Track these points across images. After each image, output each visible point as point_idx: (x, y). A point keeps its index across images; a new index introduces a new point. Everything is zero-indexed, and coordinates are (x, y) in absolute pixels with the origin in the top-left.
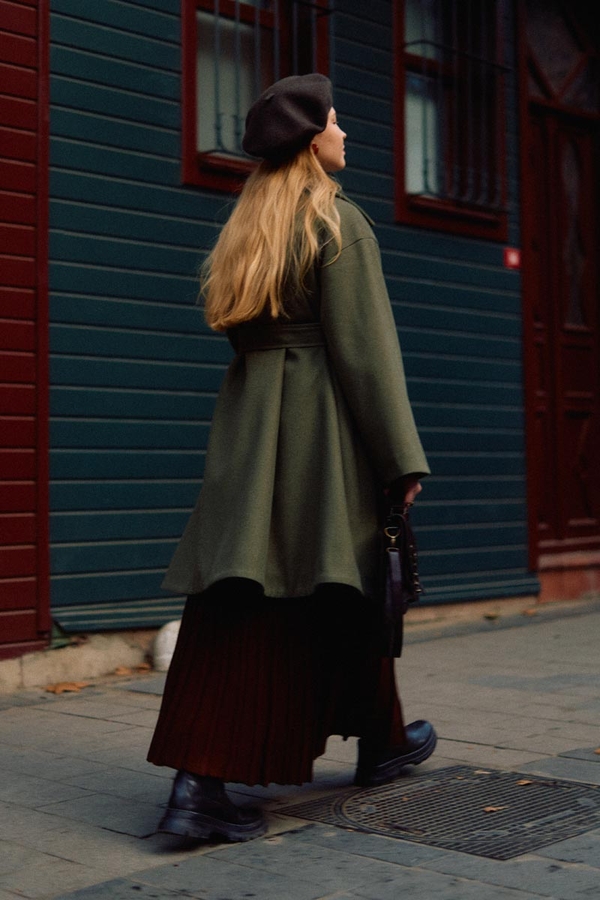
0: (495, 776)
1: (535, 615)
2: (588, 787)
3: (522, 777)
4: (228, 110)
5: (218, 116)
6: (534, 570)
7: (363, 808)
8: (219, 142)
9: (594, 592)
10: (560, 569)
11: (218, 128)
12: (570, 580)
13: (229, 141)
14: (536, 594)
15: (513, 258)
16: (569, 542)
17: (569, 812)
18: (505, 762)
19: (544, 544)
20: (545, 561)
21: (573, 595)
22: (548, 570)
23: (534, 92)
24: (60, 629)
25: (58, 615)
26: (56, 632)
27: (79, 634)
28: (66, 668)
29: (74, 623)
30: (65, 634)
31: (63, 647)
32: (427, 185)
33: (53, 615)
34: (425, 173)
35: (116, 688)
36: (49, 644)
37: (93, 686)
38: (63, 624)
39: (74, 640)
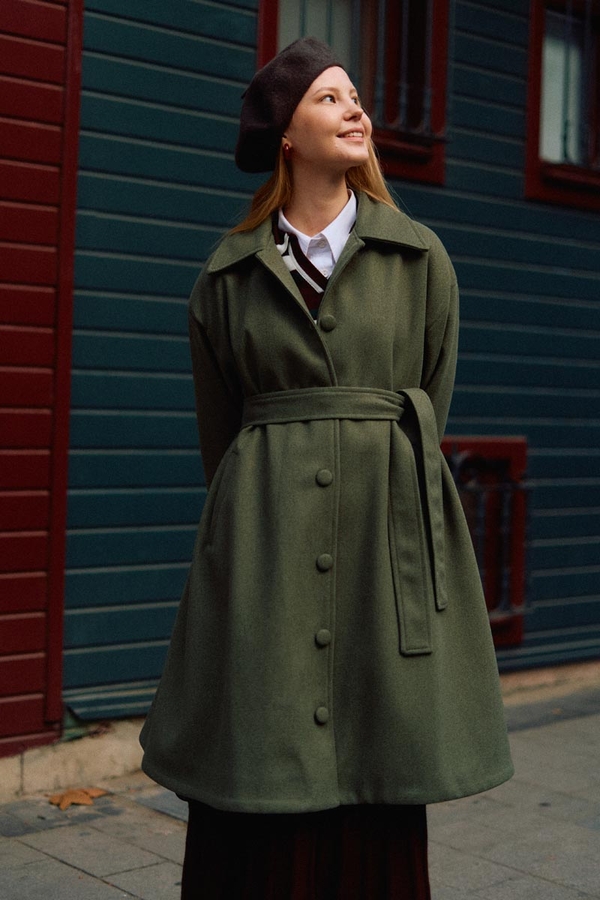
24: (75, 717)
25: (71, 699)
26: (69, 721)
27: (99, 722)
28: (81, 765)
29: (93, 709)
30: (81, 722)
31: (79, 738)
32: (565, 154)
33: (66, 700)
34: (565, 138)
35: (138, 803)
36: (60, 736)
37: (111, 794)
38: (78, 711)
39: (93, 728)
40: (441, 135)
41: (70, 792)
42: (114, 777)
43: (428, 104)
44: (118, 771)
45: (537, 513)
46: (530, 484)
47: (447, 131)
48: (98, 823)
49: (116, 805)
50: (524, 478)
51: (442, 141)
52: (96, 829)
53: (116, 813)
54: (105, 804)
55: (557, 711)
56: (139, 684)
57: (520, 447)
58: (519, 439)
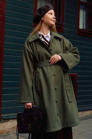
24: (3, 119)
25: (3, 116)
26: (2, 119)
27: (7, 120)
28: (4, 127)
29: (6, 117)
30: (4, 120)
31: (4, 122)
32: (83, 27)
33: (2, 116)
34: (83, 25)
35: (13, 133)
36: (1, 122)
37: (9, 132)
38: (4, 118)
39: (6, 121)
40: (63, 24)
41: (2, 131)
42: (9, 129)
43: (61, 19)
44: (10, 128)
45: (79, 86)
46: (77, 81)
47: (64, 23)
48: (7, 136)
49: (10, 133)
50: (76, 80)
51: (63, 25)
52: (7, 137)
53: (10, 135)
54: (8, 133)
55: (82, 119)
56: (13, 113)
57: (76, 75)
58: (76, 74)
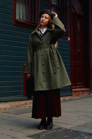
0: (66, 130)
1: (71, 99)
2: (82, 132)
3: (71, 130)
4: (21, 12)
5: (20, 13)
6: (72, 92)
7: (43, 136)
8: (20, 18)
9: (81, 95)
10: (76, 91)
11: (20, 15)
12: (77, 93)
13: (21, 18)
14: (72, 96)
15: (69, 39)
16: (77, 87)
17: (79, 137)
18: (68, 127)
19: (73, 87)
20: (73, 90)
21: (78, 96)
22: (74, 91)
23: (73, 11)
